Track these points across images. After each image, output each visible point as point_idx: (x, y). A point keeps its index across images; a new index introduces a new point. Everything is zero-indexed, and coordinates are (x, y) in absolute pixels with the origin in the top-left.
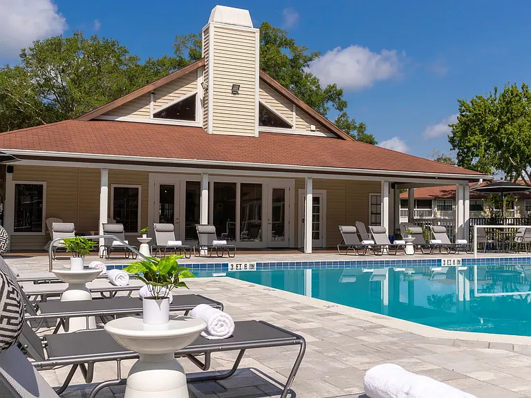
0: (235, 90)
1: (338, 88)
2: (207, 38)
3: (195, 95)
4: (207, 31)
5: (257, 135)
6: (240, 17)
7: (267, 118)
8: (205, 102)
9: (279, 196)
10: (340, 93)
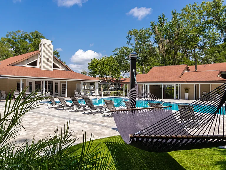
0: (48, 60)
1: (57, 52)
2: (41, 47)
3: (37, 60)
4: (41, 45)
5: (53, 70)
6: (49, 42)
7: (55, 66)
8: (40, 63)
9: (57, 84)
10: (58, 53)
